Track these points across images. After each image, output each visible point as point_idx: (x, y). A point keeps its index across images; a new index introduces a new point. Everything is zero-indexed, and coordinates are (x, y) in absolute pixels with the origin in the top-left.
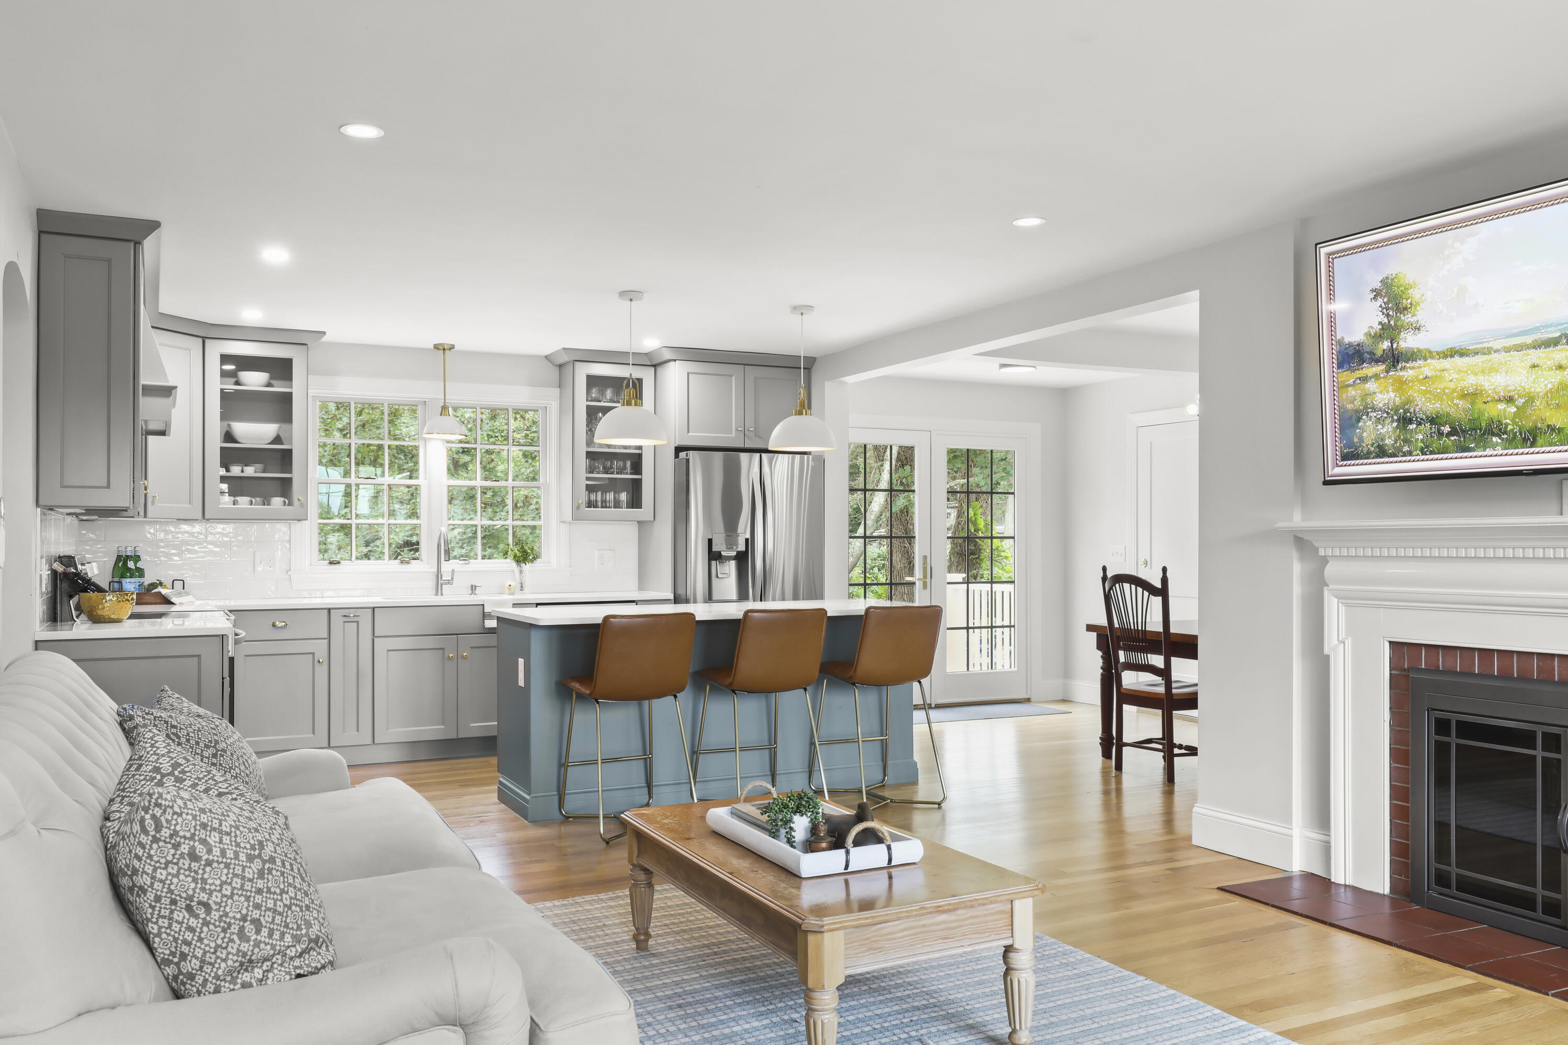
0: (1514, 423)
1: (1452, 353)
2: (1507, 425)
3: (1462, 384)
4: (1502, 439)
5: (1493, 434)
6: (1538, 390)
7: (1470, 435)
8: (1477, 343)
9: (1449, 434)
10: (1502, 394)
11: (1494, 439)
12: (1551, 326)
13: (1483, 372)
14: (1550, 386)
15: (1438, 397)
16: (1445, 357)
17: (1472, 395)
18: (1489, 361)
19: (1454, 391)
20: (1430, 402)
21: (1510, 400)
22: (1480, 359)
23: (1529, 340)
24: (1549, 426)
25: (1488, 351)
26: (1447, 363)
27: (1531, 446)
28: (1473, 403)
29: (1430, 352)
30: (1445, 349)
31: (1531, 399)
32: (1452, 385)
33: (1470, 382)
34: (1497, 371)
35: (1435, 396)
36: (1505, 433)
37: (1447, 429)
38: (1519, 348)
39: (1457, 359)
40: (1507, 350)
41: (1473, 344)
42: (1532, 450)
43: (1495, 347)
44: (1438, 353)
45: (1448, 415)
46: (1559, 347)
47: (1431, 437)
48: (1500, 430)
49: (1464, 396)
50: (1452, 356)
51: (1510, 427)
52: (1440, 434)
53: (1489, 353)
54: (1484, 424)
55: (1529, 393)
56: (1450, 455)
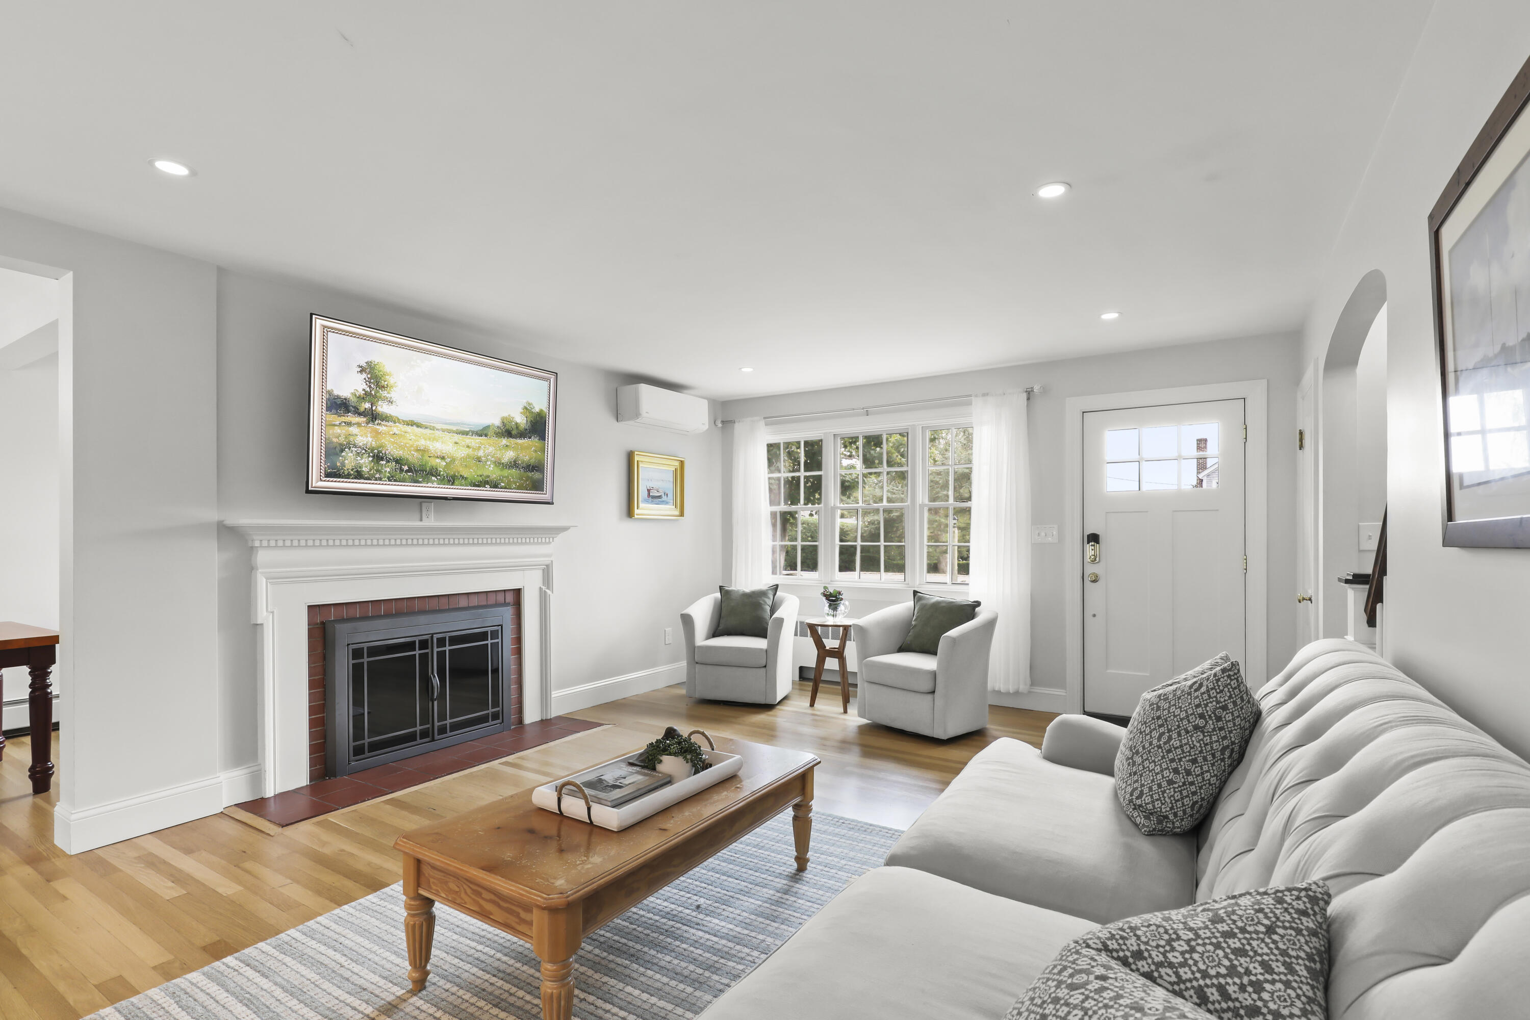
0: (444, 471)
1: (412, 423)
2: (440, 471)
3: (416, 444)
4: (437, 479)
5: (433, 475)
6: (457, 456)
7: (420, 474)
8: (427, 422)
9: (407, 471)
10: (439, 454)
11: (433, 478)
12: (465, 424)
13: (430, 439)
14: (463, 455)
15: (402, 447)
16: (408, 424)
17: (423, 451)
18: (434, 434)
19: (412, 446)
20: (396, 449)
21: (443, 458)
22: (428, 431)
23: (454, 428)
24: (461, 476)
25: (433, 429)
26: (409, 429)
27: (452, 485)
28: (422, 456)
29: (398, 419)
30: (408, 419)
31: (453, 460)
32: (411, 443)
33: (422, 443)
34: (437, 441)
35: (400, 447)
36: (439, 475)
37: (406, 468)
38: (449, 431)
39: (415, 427)
40: (443, 431)
41: (424, 422)
42: (452, 487)
43: (437, 427)
44: (403, 421)
45: (407, 460)
46: (468, 436)
47: (396, 471)
48: (437, 473)
49: (418, 450)
50: (412, 425)
51: (442, 473)
52: (401, 470)
53: (434, 430)
54: (428, 469)
55: (453, 457)
56: (407, 484)
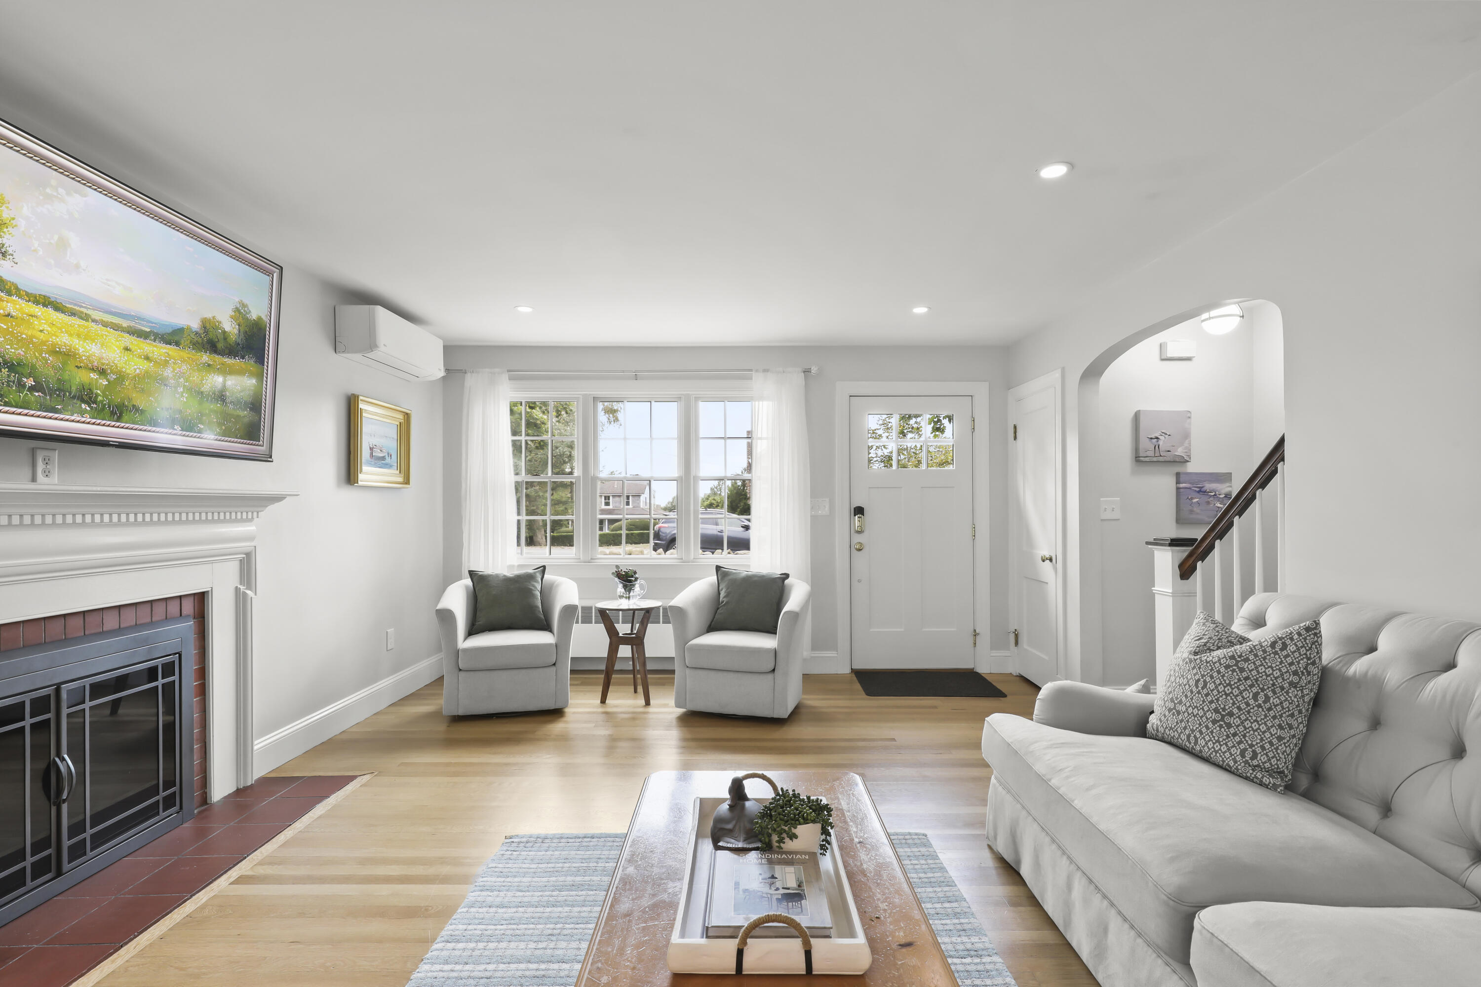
0: (104, 395)
1: (46, 302)
2: (97, 395)
3: (54, 339)
4: (91, 408)
5: (83, 401)
6: (128, 371)
7: (58, 395)
8: (75, 305)
9: (32, 389)
10: (95, 364)
11: (83, 406)
12: (143, 320)
13: (78, 336)
14: (138, 371)
15: (23, 343)
16: (36, 302)
17: (66, 355)
18: (87, 327)
19: (44, 343)
20: (11, 345)
21: (102, 372)
22: (75, 321)
23: (125, 323)
24: (134, 406)
25: (86, 318)
26: (38, 310)
27: (117, 421)
28: (64, 364)
29: (17, 289)
30: (38, 293)
31: (121, 377)
32: (42, 336)
33: (64, 340)
34: (93, 341)
35: (19, 341)
36: (95, 402)
37: (30, 382)
38: (116, 327)
39: (50, 311)
40: (105, 324)
41: (71, 303)
42: (118, 424)
43: (93, 317)
44: (27, 294)
45: (33, 367)
46: (148, 341)
47: (8, 385)
48: (90, 398)
49: (55, 352)
50: (45, 305)
51: (100, 398)
52: (21, 386)
53: (87, 320)
54: (74, 388)
55: (120, 372)
56: (32, 412)
